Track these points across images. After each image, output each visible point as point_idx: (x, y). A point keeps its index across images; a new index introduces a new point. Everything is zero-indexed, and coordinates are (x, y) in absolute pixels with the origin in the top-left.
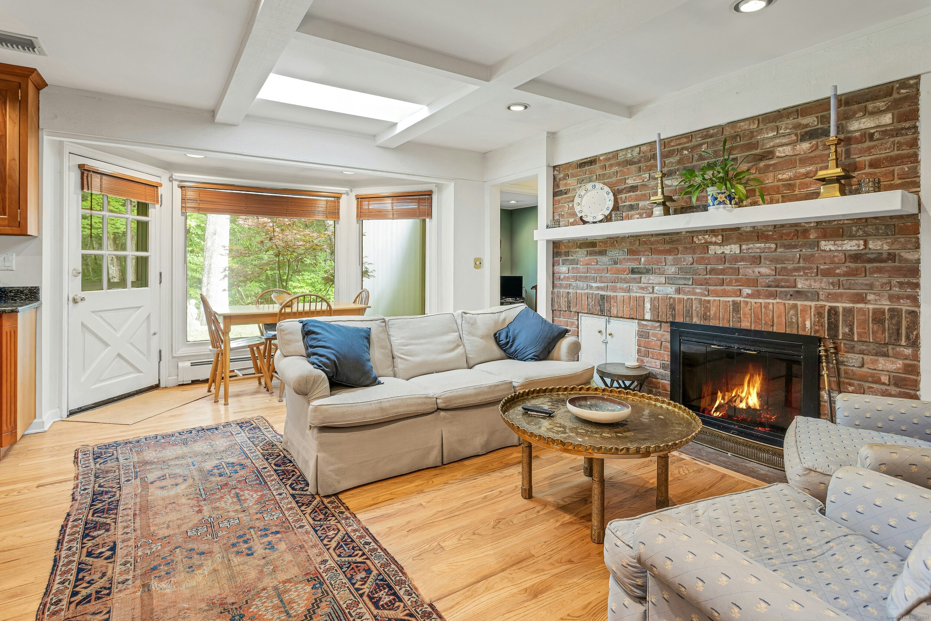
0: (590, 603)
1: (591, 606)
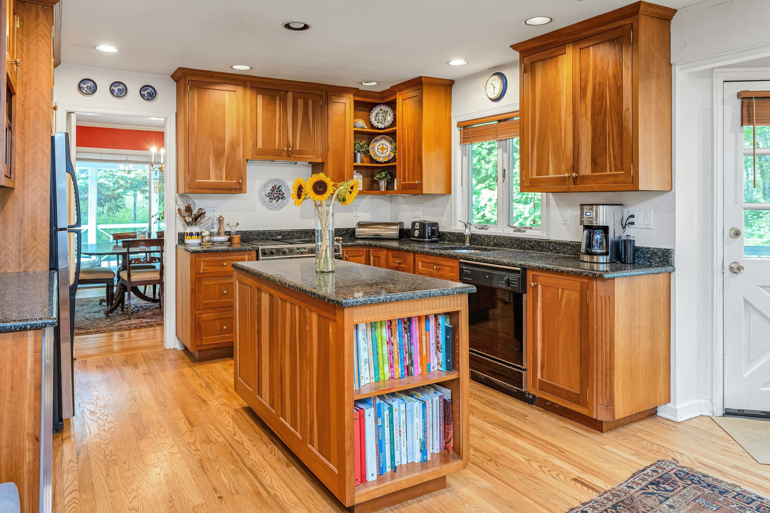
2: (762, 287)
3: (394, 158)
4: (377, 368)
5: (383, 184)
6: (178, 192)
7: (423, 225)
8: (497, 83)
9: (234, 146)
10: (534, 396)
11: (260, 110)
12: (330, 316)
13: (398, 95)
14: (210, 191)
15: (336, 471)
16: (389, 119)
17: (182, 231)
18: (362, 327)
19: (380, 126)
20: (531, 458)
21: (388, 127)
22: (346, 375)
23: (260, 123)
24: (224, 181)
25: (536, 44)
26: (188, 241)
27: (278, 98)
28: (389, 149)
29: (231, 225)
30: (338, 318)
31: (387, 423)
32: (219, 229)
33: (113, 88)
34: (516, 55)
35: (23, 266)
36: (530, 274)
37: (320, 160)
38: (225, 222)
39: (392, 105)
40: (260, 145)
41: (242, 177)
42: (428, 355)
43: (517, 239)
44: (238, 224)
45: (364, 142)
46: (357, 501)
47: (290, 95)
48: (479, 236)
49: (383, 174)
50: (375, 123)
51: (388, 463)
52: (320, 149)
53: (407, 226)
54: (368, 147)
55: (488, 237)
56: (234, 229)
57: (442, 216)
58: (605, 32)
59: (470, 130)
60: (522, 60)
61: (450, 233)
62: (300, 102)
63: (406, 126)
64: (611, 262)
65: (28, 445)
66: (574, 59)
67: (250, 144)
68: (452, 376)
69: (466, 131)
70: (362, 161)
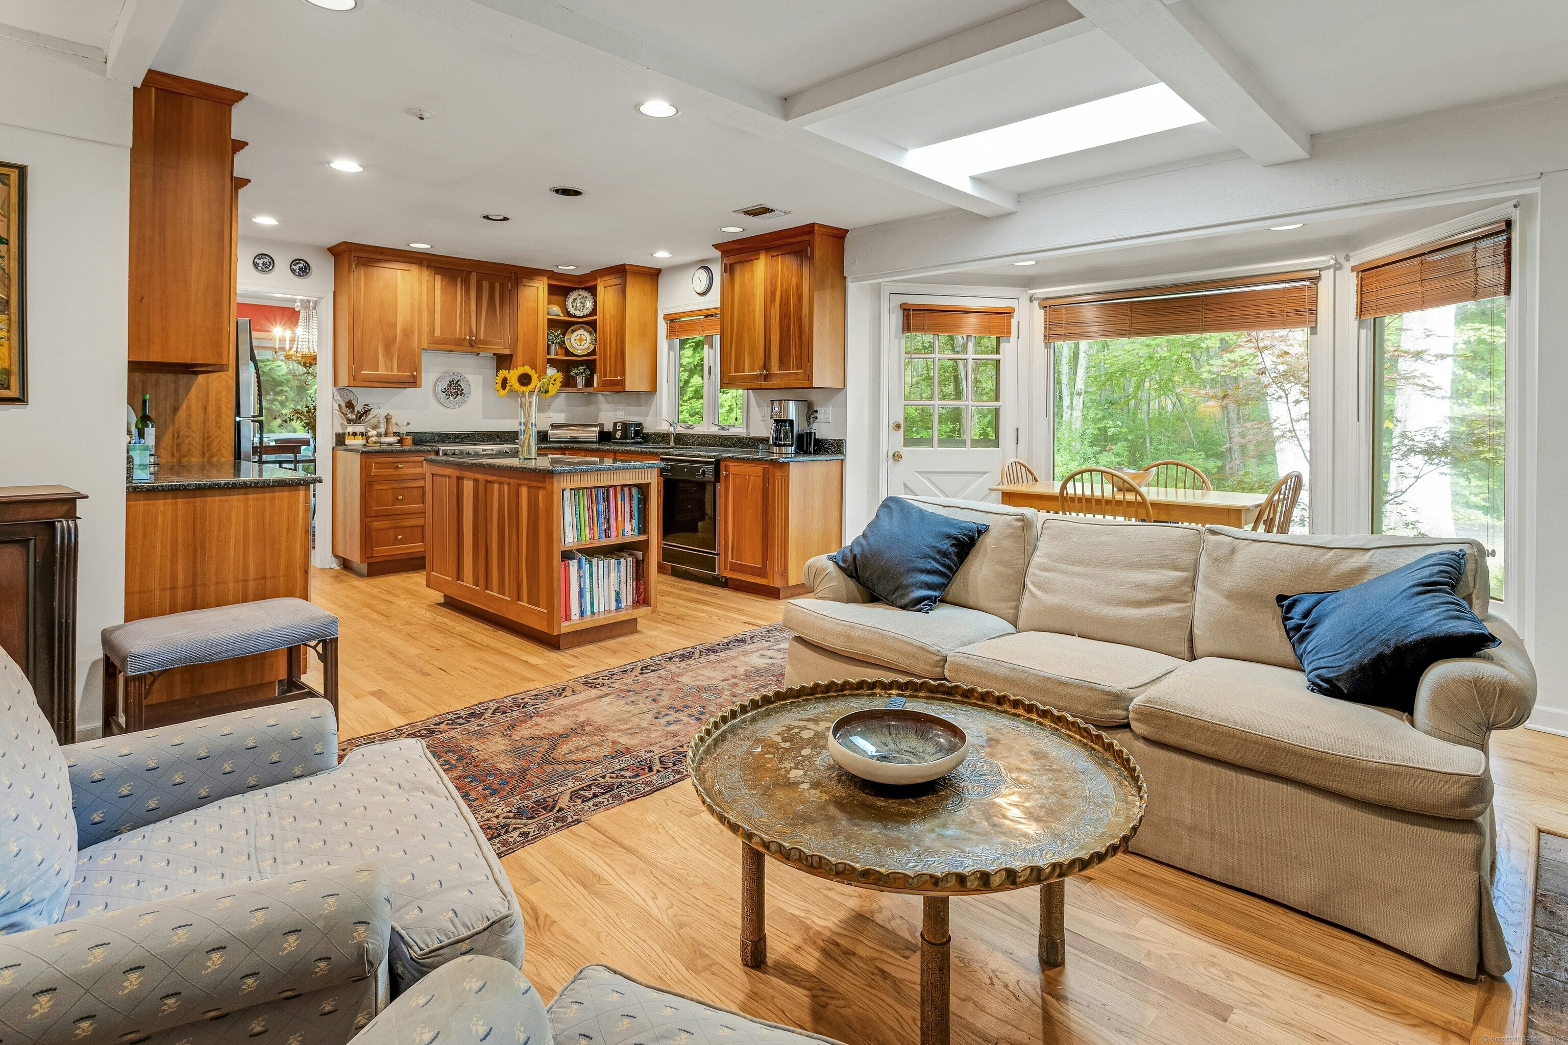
0: (577, 942)
1: (573, 944)
2: (919, 473)
3: (593, 353)
4: (579, 529)
5: (580, 381)
6: (335, 384)
7: (626, 426)
8: (703, 275)
9: (407, 333)
10: (727, 579)
11: (438, 292)
12: (541, 485)
13: (599, 280)
14: (378, 385)
15: (545, 611)
16: (589, 305)
17: (341, 431)
18: (567, 494)
19: (578, 313)
20: (711, 615)
21: (587, 316)
22: (554, 529)
23: (438, 307)
24: (395, 373)
25: (735, 247)
26: (349, 441)
27: (459, 280)
28: (589, 341)
29: (399, 424)
30: (548, 485)
31: (587, 575)
32: (387, 429)
33: (257, 260)
34: (718, 253)
35: (207, 455)
36: (722, 465)
37: (507, 352)
38: (393, 421)
39: (593, 290)
40: (438, 333)
41: (417, 367)
42: (623, 521)
43: (720, 437)
44: (408, 424)
45: (559, 332)
46: (563, 631)
47: (474, 277)
48: (685, 435)
49: (581, 369)
50: (572, 311)
51: (589, 608)
52: (508, 337)
53: (608, 427)
54: (564, 335)
55: (693, 435)
56: (404, 430)
57: (647, 416)
58: (789, 244)
59: (677, 324)
60: (723, 257)
61: (654, 434)
62: (485, 285)
63: (608, 317)
64: (796, 453)
65: (299, 575)
66: (766, 265)
67: (425, 330)
68: (643, 537)
69: (673, 324)
70: (557, 354)
